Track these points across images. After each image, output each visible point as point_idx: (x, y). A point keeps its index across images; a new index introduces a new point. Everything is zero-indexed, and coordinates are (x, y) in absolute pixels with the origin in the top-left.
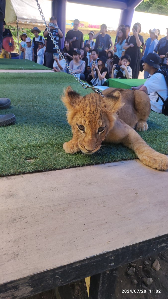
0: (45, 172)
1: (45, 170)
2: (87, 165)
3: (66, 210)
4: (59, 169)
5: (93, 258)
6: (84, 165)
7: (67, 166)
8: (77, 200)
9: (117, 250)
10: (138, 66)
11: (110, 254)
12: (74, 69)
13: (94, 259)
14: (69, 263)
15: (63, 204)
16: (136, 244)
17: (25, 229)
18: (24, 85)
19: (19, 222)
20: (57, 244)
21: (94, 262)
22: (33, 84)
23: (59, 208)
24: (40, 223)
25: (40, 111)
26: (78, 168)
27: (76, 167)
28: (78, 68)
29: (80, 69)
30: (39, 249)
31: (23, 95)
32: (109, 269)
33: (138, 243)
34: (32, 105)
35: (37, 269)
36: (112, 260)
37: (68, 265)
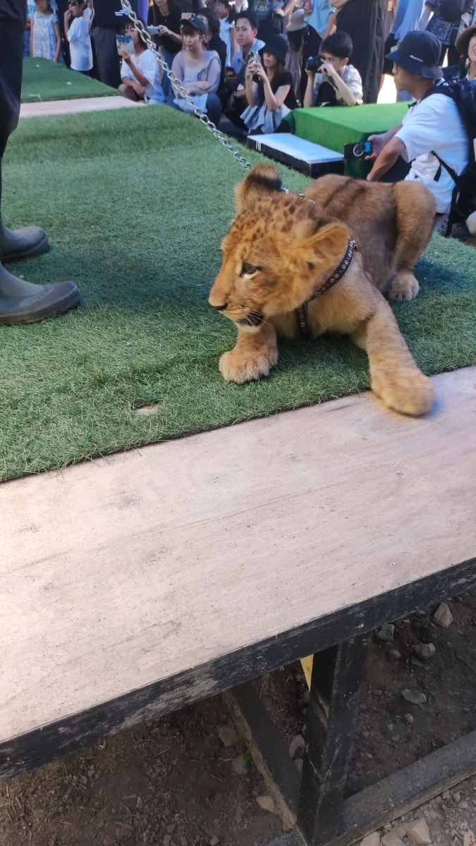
0: (188, 439)
1: (186, 433)
2: (279, 411)
3: (254, 525)
4: (219, 427)
5: (326, 618)
6: (273, 413)
7: (235, 419)
8: (274, 501)
9: (370, 600)
10: (378, 60)
11: (357, 609)
12: (186, 79)
13: (327, 621)
14: (282, 631)
15: (244, 512)
16: (406, 586)
17: (180, 574)
18: (62, 163)
19: (163, 560)
20: (250, 597)
21: (326, 626)
22: (84, 157)
23: (239, 521)
24: (207, 558)
25: (130, 255)
26: (260, 421)
27: (255, 418)
28: (199, 78)
29: (207, 80)
30: (218, 611)
31: (69, 201)
32: (355, 635)
33: (410, 584)
34: (102, 236)
35: (223, 647)
36: (361, 618)
37: (279, 635)
